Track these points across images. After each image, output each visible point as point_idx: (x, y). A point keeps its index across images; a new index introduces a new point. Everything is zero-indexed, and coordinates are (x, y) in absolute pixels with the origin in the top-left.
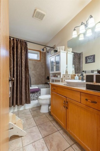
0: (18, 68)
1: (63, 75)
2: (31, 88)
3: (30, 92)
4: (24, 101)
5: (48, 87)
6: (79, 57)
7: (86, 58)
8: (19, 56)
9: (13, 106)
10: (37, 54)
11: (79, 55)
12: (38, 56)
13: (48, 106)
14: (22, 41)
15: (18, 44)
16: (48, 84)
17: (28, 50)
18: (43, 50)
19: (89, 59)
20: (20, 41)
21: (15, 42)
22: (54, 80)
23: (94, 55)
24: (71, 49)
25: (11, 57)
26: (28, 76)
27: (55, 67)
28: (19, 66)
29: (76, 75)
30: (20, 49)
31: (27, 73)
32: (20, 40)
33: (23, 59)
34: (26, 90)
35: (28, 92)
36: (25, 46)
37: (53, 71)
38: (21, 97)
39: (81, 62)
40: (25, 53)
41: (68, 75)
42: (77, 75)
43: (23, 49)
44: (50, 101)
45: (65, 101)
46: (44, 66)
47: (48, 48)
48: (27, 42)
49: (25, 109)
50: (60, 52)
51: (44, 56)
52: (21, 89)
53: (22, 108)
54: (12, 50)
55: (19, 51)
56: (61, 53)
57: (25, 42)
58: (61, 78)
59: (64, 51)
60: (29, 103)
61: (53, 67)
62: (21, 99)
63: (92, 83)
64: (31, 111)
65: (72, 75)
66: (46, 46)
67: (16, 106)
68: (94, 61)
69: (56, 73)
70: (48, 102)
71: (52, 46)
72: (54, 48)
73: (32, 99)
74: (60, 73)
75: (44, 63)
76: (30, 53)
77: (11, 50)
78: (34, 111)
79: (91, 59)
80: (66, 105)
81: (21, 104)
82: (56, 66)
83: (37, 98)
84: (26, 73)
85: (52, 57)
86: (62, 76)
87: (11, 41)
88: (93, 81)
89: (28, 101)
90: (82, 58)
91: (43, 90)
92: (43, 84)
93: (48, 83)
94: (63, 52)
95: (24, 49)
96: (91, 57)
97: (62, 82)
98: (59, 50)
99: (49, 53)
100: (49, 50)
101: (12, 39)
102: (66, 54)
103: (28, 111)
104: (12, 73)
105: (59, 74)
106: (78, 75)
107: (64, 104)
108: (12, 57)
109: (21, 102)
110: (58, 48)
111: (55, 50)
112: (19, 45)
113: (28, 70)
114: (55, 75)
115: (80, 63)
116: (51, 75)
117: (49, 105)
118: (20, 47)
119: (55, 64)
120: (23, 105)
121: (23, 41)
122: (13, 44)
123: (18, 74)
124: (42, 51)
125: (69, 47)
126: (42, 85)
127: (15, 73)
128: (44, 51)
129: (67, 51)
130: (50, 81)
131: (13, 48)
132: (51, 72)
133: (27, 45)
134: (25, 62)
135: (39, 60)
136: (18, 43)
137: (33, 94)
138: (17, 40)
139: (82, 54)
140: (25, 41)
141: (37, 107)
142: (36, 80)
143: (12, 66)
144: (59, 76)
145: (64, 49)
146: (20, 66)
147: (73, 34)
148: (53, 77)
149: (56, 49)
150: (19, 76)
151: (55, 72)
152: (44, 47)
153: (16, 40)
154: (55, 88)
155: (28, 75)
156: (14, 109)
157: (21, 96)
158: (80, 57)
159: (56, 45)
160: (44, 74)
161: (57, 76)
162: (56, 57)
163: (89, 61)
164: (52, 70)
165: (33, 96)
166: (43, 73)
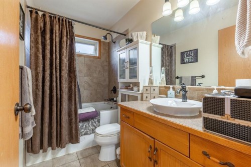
0: (54, 73)
1: (144, 86)
2: (80, 111)
3: (78, 120)
4: (67, 139)
5: (115, 108)
6: (169, 53)
7: (182, 54)
8: (56, 48)
9: (41, 151)
10: (94, 45)
11: (169, 49)
12: (96, 50)
13: (114, 148)
14: (62, 20)
15: (54, 26)
16: (114, 101)
17: (76, 37)
18: (105, 38)
19: (187, 56)
20: (59, 19)
21: (48, 19)
22: (125, 95)
23: (197, 50)
24: (159, 37)
25: (38, 51)
26: (75, 89)
27: (127, 72)
28: (56, 68)
29: (169, 88)
30: (57, 34)
31: (73, 82)
32: (57, 17)
33: (65, 54)
34: (70, 115)
35: (74, 120)
36: (68, 29)
37: (124, 78)
38: (60, 131)
39: (173, 62)
40: (68, 42)
41: (155, 88)
42: (171, 89)
43: (65, 34)
44: (118, 137)
45: (151, 147)
46: (107, 68)
47: (115, 35)
48: (73, 22)
49: (69, 154)
50: (137, 42)
51: (107, 48)
52: (59, 115)
53: (61, 153)
54: (42, 36)
55: (56, 39)
56: (141, 45)
57: (69, 22)
58: (140, 92)
59: (146, 40)
60: (77, 141)
61: (124, 70)
62: (59, 135)
63: (220, 117)
64: (80, 158)
65: (162, 87)
66: (110, 31)
67: (50, 148)
68: (196, 60)
69: (131, 83)
70: (115, 140)
71: (121, 32)
72: (125, 35)
73: (83, 133)
74: (139, 83)
75: (107, 62)
76: (78, 42)
77: (38, 36)
78: (86, 157)
79: (191, 55)
80: (154, 156)
81: (60, 144)
82: (130, 69)
83: (93, 129)
84: (70, 83)
85: (123, 51)
86: (141, 88)
87: (39, 19)
88: (222, 113)
89: (74, 139)
90: (175, 54)
91: (105, 115)
92: (105, 100)
93: (115, 99)
94: (143, 43)
95: (67, 36)
96: (192, 53)
97: (142, 100)
98: (135, 40)
99: (117, 44)
100: (116, 38)
101: (40, 13)
102: (148, 47)
103: (75, 157)
104: (40, 84)
105: (137, 84)
106: (174, 89)
107: (149, 153)
108: (40, 50)
109: (60, 140)
110: (134, 35)
111: (128, 39)
112: (56, 28)
113: (75, 77)
114: (128, 86)
115: (171, 62)
116: (120, 85)
117: (118, 145)
118: (57, 31)
119: (127, 65)
120: (64, 147)
121: (65, 19)
122: (42, 25)
123: (54, 84)
124: (102, 39)
125: (155, 33)
126: (103, 102)
127: (48, 84)
128: (108, 41)
129: (151, 41)
130: (118, 97)
131: (44, 33)
132: (120, 80)
133: (72, 27)
134: (69, 60)
135: (98, 56)
136: (55, 22)
137: (86, 124)
138: (53, 17)
139: (175, 48)
140: (68, 19)
141: (92, 148)
142: (91, 94)
143: (40, 69)
144: (135, 89)
145: (145, 37)
146: (58, 68)
147: (164, 9)
148: (125, 90)
149: (130, 38)
150: (55, 88)
151: (127, 79)
152: (108, 32)
153: (51, 17)
154: (128, 115)
155: (75, 86)
156: (45, 156)
157: (60, 129)
158: (172, 52)
159: (129, 30)
160: (107, 83)
161: (132, 88)
162: (131, 52)
163: (187, 59)
164: (123, 75)
165: (86, 127)
166: (105, 80)
